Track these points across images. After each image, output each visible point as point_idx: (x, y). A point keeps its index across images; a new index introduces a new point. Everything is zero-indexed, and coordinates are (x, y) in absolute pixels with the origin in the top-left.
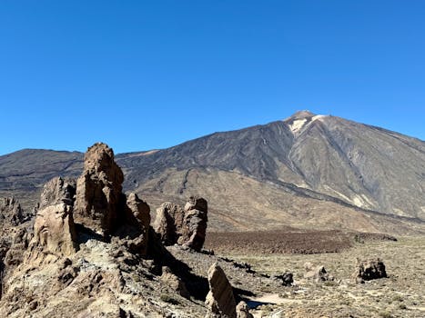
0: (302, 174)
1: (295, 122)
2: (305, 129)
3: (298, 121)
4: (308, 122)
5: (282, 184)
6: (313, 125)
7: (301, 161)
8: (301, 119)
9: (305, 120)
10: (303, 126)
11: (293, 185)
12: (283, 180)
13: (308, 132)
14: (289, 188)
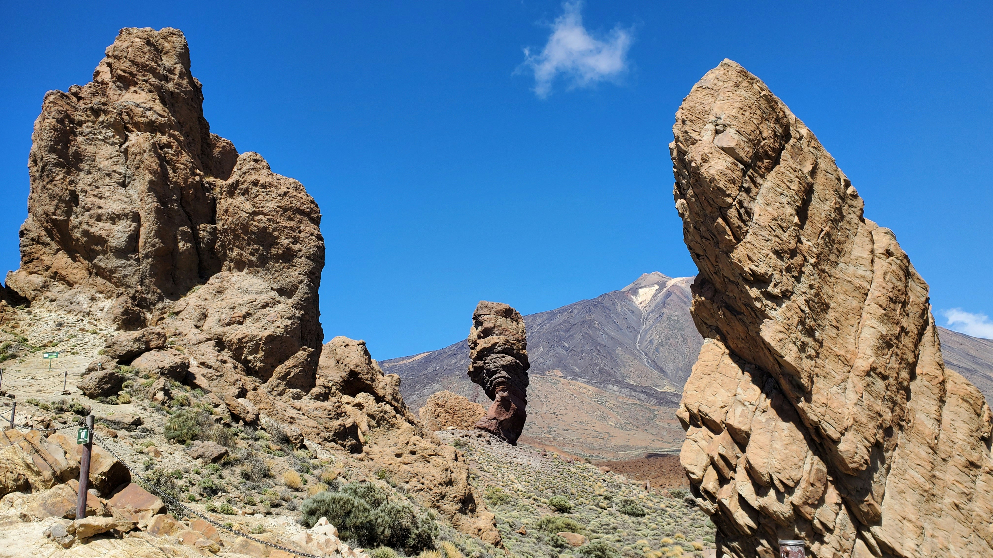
0: (662, 370)
1: (641, 291)
2: (658, 299)
3: (646, 289)
4: (661, 289)
5: (632, 388)
6: (669, 294)
7: (657, 350)
8: (651, 285)
9: (657, 287)
10: (655, 296)
11: (651, 389)
12: (632, 382)
13: (664, 304)
14: (645, 393)
